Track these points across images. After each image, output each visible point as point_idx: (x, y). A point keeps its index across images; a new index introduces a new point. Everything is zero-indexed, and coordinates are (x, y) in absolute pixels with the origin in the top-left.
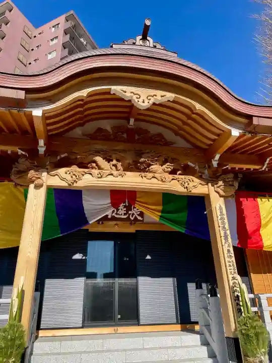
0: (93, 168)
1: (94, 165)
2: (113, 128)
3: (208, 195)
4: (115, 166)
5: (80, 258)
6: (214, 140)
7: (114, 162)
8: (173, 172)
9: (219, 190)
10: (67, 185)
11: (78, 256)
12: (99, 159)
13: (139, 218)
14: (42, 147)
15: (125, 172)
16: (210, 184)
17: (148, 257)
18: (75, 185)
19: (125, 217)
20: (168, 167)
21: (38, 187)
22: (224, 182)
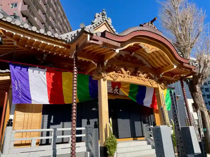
0: (119, 73)
1: (120, 71)
2: (125, 55)
3: (158, 88)
4: (128, 73)
5: (95, 110)
6: (162, 67)
7: (128, 71)
8: (147, 78)
9: (162, 87)
10: (113, 80)
11: (94, 109)
12: (122, 69)
13: (118, 93)
14: (106, 62)
15: (132, 76)
16: (159, 84)
17: (121, 110)
18: (116, 80)
19: (112, 92)
20: (145, 75)
21: (104, 80)
22: (164, 83)
